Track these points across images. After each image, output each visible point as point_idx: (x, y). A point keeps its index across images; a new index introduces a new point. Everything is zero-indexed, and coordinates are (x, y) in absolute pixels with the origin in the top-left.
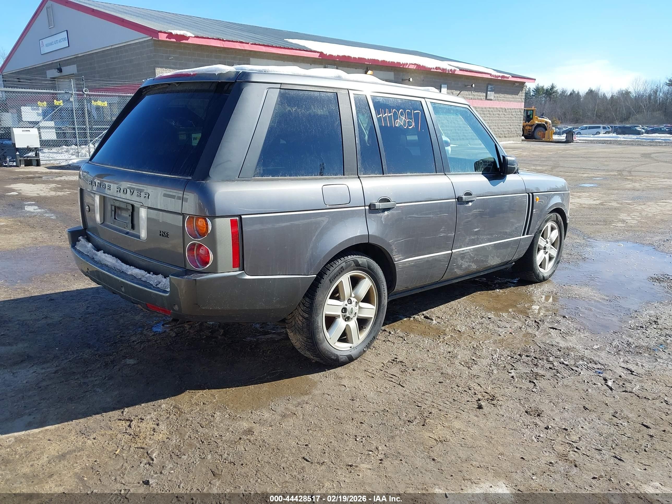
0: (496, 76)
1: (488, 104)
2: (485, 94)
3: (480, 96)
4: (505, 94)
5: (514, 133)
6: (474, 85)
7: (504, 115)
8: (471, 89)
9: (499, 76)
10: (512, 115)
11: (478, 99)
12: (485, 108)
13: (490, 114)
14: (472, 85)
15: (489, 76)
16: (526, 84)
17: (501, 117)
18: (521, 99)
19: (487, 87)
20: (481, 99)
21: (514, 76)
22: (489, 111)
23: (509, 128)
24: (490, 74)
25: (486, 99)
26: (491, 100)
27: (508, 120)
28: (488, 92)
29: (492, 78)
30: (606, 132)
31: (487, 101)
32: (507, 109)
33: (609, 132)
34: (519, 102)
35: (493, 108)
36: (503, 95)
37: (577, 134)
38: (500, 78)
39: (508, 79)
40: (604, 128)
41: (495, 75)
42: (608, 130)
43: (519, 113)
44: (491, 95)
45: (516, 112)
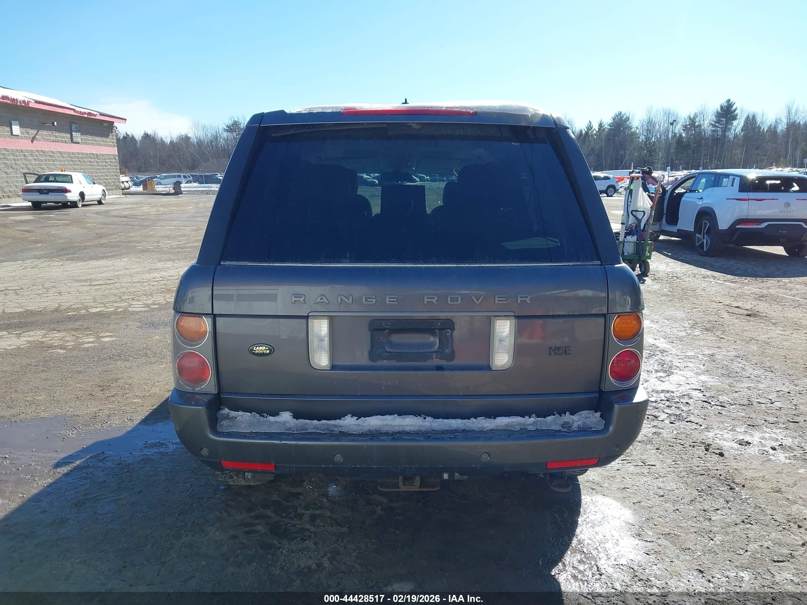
0: (81, 113)
1: (74, 148)
2: (69, 136)
3: (63, 137)
4: (93, 136)
5: (112, 186)
6: (55, 123)
7: (97, 162)
8: (52, 128)
9: (85, 113)
10: (106, 162)
11: (62, 141)
12: (73, 154)
13: (80, 161)
14: (53, 123)
15: (72, 113)
16: (115, 124)
17: (93, 165)
18: (113, 142)
19: (71, 126)
20: (66, 142)
21: (101, 114)
22: (78, 157)
23: (106, 179)
24: (74, 110)
25: (72, 141)
26: (78, 143)
27: (103, 169)
28: (73, 133)
29: (77, 114)
30: (187, 181)
31: (73, 144)
32: (99, 155)
33: (190, 182)
34: (111, 146)
35: (83, 154)
36: (91, 138)
37: (157, 184)
38: (86, 116)
39: (95, 118)
40: (185, 177)
41: (79, 111)
42: (188, 179)
43: (114, 161)
44: (77, 136)
45: (109, 159)
